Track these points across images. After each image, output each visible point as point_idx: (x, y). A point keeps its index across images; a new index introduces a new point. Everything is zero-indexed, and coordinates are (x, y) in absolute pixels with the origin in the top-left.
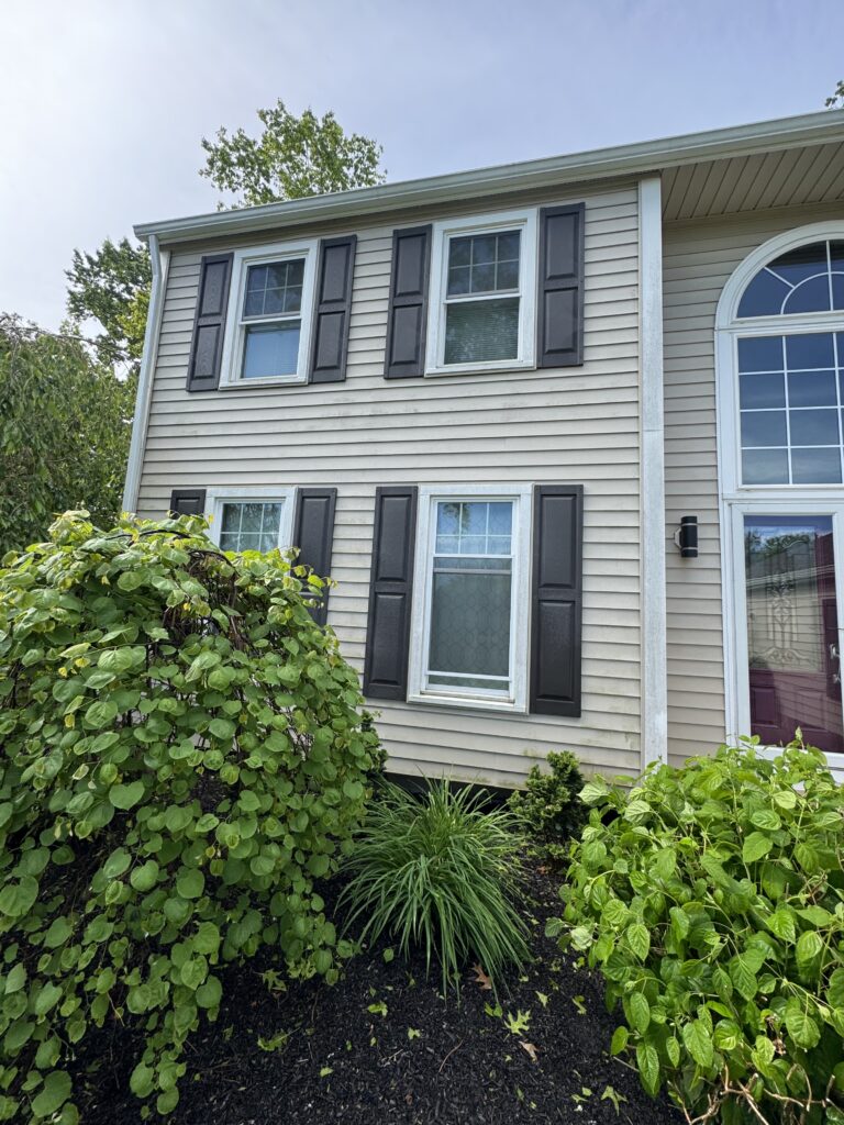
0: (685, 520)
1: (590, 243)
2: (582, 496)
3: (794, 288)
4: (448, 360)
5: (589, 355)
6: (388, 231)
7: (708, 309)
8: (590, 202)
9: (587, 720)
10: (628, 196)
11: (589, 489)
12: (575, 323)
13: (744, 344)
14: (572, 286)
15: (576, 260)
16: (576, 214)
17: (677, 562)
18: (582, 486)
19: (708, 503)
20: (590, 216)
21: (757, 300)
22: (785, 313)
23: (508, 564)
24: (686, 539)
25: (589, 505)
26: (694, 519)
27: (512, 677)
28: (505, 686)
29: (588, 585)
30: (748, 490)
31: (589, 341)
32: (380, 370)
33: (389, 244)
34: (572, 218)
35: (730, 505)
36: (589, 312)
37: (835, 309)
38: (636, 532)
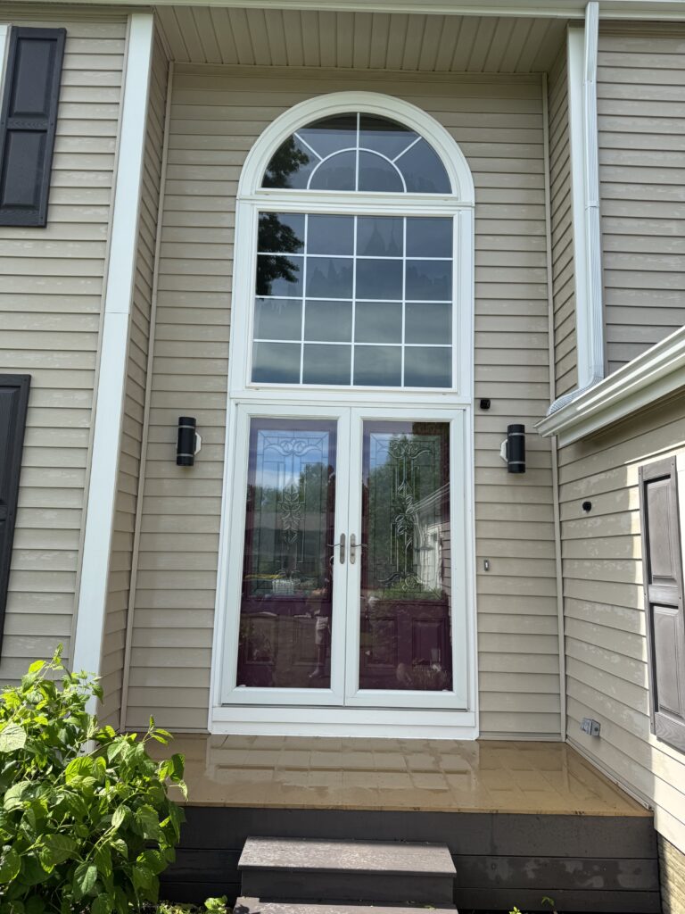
0: (182, 420)
1: (69, 79)
2: (29, 389)
3: (323, 160)
5: (56, 215)
7: (227, 173)
8: (72, 29)
9: (8, 669)
10: (113, 29)
11: (38, 380)
12: (39, 175)
13: (266, 219)
14: (40, 128)
15: (47, 96)
16: (55, 41)
18: (30, 376)
19: (214, 401)
20: (72, 46)
22: (311, 188)
25: (37, 400)
26: (192, 421)
29: (26, 500)
30: (257, 389)
31: (57, 198)
34: (47, 46)
35: (237, 405)
36: (60, 163)
37: (360, 190)
38: (83, 435)
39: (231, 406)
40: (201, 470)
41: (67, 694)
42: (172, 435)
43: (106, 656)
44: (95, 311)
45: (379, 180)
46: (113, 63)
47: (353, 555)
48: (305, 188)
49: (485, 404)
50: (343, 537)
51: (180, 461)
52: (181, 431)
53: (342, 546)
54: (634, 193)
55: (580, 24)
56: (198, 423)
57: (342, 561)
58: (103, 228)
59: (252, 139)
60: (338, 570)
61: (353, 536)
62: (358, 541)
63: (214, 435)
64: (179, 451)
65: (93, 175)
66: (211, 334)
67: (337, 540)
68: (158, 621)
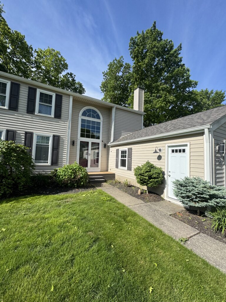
0: (73, 141)
1: (63, 101)
2: (60, 137)
4: (39, 112)
5: (62, 118)
6: (28, 86)
7: (78, 113)
8: (63, 96)
9: (59, 166)
10: (68, 97)
12: (60, 113)
13: (82, 119)
14: (60, 107)
15: (60, 103)
16: (61, 96)
17: (72, 146)
19: (76, 139)
20: (63, 98)
21: (84, 114)
22: (87, 117)
23: (49, 145)
24: (73, 143)
26: (74, 141)
27: (49, 161)
28: (48, 162)
29: (60, 149)
32: (26, 111)
33: (28, 88)
35: (79, 139)
36: (62, 111)
37: (92, 118)
40: (75, 146)
45: (94, 117)
46: (68, 101)
49: (102, 141)
54: (118, 124)
55: (114, 107)
57: (89, 156)
59: (81, 110)
62: (91, 154)
63: (76, 142)
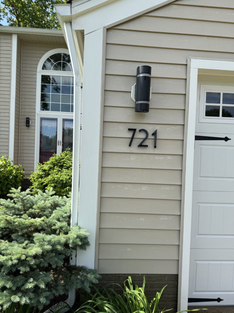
3: (55, 64)
13: (43, 77)
17: (26, 128)
19: (33, 114)
30: (42, 112)
37: (62, 71)
38: (8, 121)
39: (36, 115)
40: (31, 128)
41: (8, 161)
42: (25, 121)
43: (14, 157)
44: (9, 98)
46: (9, 45)
47: (60, 144)
48: (51, 70)
50: (58, 141)
51: (27, 126)
52: (27, 120)
53: (58, 143)
56: (30, 118)
57: (58, 145)
58: (9, 81)
59: (39, 58)
60: (58, 147)
61: (60, 141)
62: (61, 141)
63: (33, 121)
64: (26, 124)
65: (6, 70)
66: (32, 100)
67: (57, 141)
68: (25, 155)
